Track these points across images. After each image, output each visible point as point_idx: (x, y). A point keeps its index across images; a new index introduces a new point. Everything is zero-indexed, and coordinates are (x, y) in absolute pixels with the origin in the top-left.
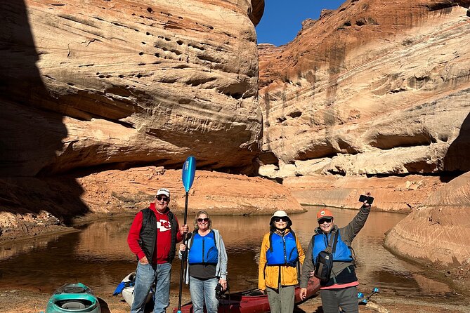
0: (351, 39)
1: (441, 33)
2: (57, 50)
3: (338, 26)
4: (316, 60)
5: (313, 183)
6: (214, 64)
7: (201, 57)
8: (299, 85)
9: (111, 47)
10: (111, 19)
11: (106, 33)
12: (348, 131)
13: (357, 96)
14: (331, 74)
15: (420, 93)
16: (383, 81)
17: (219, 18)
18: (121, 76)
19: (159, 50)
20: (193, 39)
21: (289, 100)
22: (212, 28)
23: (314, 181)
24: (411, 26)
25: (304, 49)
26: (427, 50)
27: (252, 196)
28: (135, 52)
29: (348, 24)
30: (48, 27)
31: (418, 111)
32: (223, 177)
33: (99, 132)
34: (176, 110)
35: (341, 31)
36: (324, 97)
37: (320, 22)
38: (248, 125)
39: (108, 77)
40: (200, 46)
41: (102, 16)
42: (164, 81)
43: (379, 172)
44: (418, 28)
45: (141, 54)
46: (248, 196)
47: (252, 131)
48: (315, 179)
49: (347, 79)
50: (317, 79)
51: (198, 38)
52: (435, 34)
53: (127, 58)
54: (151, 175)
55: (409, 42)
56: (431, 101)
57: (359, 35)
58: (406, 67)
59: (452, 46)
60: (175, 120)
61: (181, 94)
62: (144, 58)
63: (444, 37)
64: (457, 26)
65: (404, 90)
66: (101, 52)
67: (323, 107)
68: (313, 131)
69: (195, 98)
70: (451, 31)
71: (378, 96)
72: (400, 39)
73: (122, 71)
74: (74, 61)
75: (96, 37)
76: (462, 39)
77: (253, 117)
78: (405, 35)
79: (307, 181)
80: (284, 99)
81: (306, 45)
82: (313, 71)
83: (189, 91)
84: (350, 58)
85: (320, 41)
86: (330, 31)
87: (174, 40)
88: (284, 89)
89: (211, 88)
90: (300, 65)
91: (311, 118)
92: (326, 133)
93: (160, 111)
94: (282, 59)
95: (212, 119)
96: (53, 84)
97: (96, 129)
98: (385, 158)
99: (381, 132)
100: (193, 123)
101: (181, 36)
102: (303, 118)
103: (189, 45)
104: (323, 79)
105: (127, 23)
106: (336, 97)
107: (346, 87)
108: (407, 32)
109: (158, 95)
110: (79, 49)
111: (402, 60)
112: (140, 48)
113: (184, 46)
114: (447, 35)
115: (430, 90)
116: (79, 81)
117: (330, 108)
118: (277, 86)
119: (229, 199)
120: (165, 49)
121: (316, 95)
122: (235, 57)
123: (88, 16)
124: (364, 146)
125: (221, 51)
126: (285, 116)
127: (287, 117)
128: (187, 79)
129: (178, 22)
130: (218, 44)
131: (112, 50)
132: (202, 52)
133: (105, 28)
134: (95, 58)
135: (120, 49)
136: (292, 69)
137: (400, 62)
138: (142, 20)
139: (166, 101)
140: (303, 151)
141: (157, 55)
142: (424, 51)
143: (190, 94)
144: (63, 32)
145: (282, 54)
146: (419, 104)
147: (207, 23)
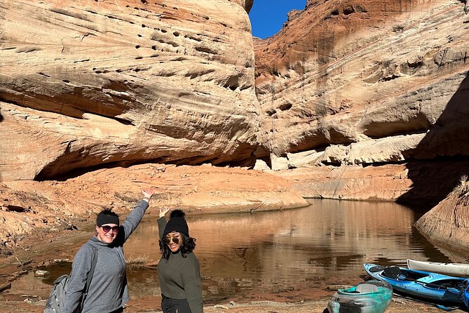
0: (339, 28)
1: (432, 17)
2: (51, 46)
3: (325, 15)
4: (304, 51)
5: (307, 175)
6: (211, 55)
7: (198, 49)
8: (288, 76)
9: (106, 41)
10: (105, 11)
11: (100, 27)
12: (341, 121)
13: (348, 85)
14: (320, 64)
15: (414, 79)
16: (375, 69)
17: (214, 8)
18: (118, 71)
19: (156, 43)
20: (189, 30)
21: (278, 92)
22: (208, 19)
23: (308, 173)
24: (401, 12)
25: (291, 40)
26: (418, 36)
27: (257, 190)
28: (131, 45)
29: (335, 13)
30: (39, 21)
31: (414, 97)
32: (224, 172)
33: (98, 130)
34: (176, 105)
35: (328, 20)
36: (315, 87)
37: (306, 12)
38: (247, 118)
39: (105, 72)
40: (197, 37)
41: (95, 9)
42: (162, 75)
43: (376, 160)
44: (408, 14)
45: (137, 47)
46: (253, 191)
47: (251, 124)
48: (308, 171)
49: (338, 69)
50: (306, 69)
51: (194, 29)
52: (426, 19)
53: (123, 52)
54: (153, 173)
55: (400, 28)
56: (426, 87)
57: (347, 24)
58: (399, 53)
59: (445, 29)
60: (175, 115)
61: (180, 88)
62: (141, 52)
63: (436, 21)
64: (448, 10)
65: (397, 77)
66: (96, 46)
67: (314, 98)
68: (304, 122)
69: (195, 91)
70: (443, 15)
71: (370, 84)
72: (389, 26)
73: (119, 66)
74: (69, 57)
75: (90, 31)
76: (455, 22)
77: (252, 109)
78: (395, 21)
79: (301, 173)
80: (273, 92)
81: (293, 36)
82: (301, 62)
83: (187, 85)
84: (338, 47)
85: (307, 32)
86: (318, 21)
87: (170, 32)
88: (273, 82)
89: (210, 80)
90: (288, 57)
91: (301, 110)
92: (318, 124)
93: (160, 107)
94: (268, 51)
95: (212, 112)
96: (48, 82)
97: (94, 127)
98: (381, 146)
99: (375, 120)
100: (194, 118)
101: (177, 28)
102: (294, 110)
103: (185, 37)
104: (313, 70)
105: (122, 15)
106: (326, 88)
107: (336, 77)
108: (397, 18)
109: (157, 90)
110: (73, 44)
111: (393, 46)
112: (135, 41)
113: (180, 38)
114: (439, 20)
115: (424, 75)
116: (75, 78)
117: (321, 99)
118: (265, 79)
119: (235, 194)
120: (162, 42)
121: (305, 86)
122: (231, 48)
123: (81, 10)
124: (359, 135)
125: (217, 41)
126: (275, 109)
127: (276, 110)
128: (185, 72)
129: (173, 13)
130: (214, 35)
131: (108, 44)
132: (199, 43)
133: (99, 22)
134: (91, 53)
135: (116, 42)
136: (280, 61)
137: (391, 49)
138: (136, 12)
139: (165, 95)
140: (295, 143)
141: (154, 48)
142: (415, 37)
143: (189, 88)
144: (55, 26)
145: (269, 47)
146: (414, 89)
147: (202, 14)
